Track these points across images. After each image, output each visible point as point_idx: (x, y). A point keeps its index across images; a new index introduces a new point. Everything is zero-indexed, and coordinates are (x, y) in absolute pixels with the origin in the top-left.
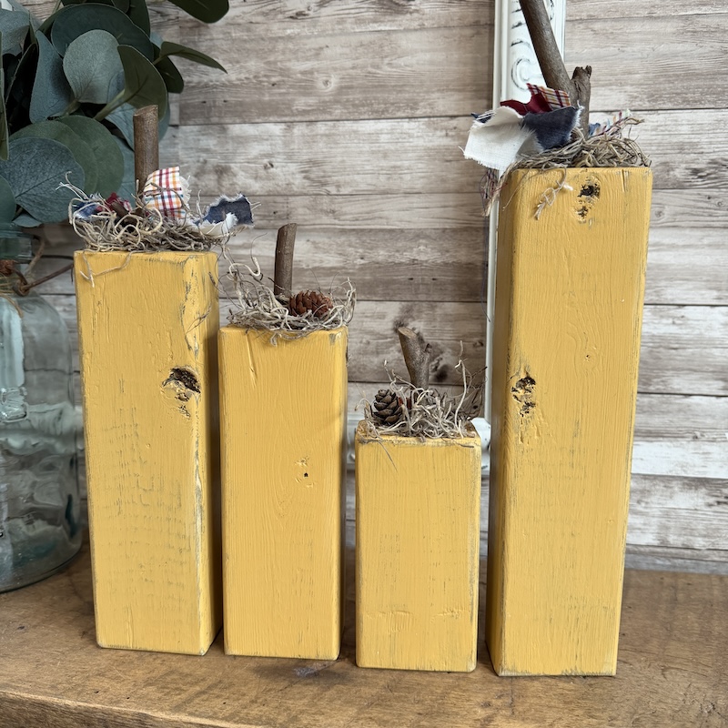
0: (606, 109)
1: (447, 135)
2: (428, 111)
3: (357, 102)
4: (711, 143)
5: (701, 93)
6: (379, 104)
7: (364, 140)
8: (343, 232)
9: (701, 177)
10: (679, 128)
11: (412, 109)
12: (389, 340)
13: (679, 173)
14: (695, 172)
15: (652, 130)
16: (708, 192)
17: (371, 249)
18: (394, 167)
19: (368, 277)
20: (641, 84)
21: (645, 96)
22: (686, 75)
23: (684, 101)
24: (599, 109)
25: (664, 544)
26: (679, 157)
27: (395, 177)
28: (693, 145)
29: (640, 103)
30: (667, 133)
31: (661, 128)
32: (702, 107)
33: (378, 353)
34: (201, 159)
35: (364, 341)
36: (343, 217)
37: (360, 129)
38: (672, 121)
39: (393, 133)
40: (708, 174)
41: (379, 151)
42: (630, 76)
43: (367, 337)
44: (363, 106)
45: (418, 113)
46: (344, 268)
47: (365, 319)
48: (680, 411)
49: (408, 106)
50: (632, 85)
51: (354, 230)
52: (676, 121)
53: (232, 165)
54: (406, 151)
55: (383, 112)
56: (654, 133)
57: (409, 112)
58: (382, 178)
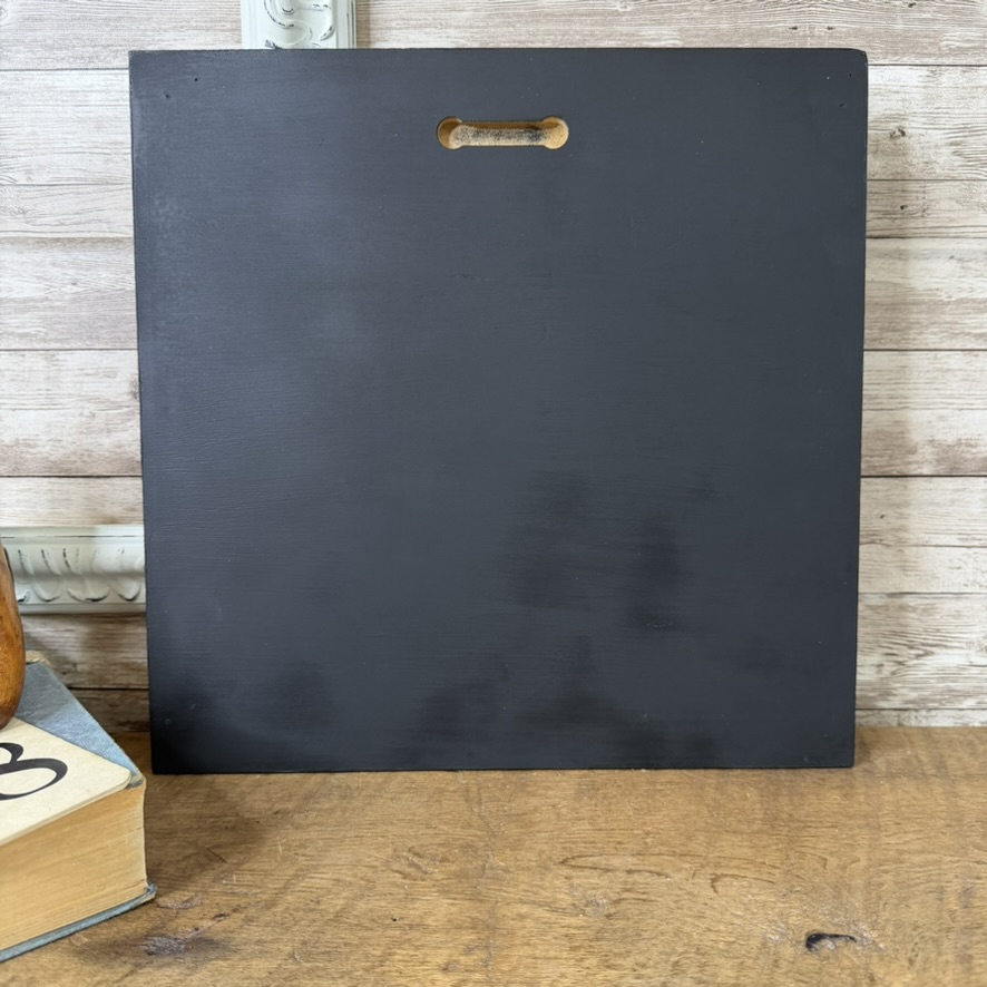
3: (49, 42)
6: (84, 46)
7: (63, 101)
8: (42, 243)
12: (125, 410)
17: (88, 270)
19: (85, 313)
20: (471, 27)
33: (109, 431)
35: (86, 412)
36: (39, 221)
37: (57, 84)
41: (90, 119)
42: (453, 14)
43: (92, 407)
44: (60, 48)
46: (46, 299)
47: (86, 379)
50: (456, 27)
51: (58, 240)
55: (91, 59)
58: (97, 160)
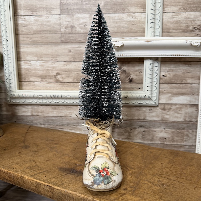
0: (173, 11)
1: (133, 18)
2: (128, 11)
3: (109, 9)
4: (198, 21)
5: (196, 8)
6: (115, 9)
7: (111, 19)
9: (196, 29)
10: (191, 17)
11: (124, 11)
13: (191, 28)
14: (195, 28)
15: (184, 17)
16: (197, 33)
18: (119, 26)
20: (182, 5)
21: (183, 8)
22: (193, 3)
23: (192, 10)
24: (171, 12)
25: (185, 121)
26: (190, 24)
27: (119, 28)
28: (194, 21)
29: (182, 10)
30: (188, 18)
31: (187, 17)
32: (196, 11)
34: (67, 24)
37: (110, 16)
38: (189, 15)
39: (119, 17)
40: (198, 29)
41: (115, 22)
42: (179, 3)
44: (111, 10)
45: (125, 12)
48: (189, 88)
49: (122, 10)
50: (180, 5)
52: (190, 15)
53: (75, 25)
54: (122, 22)
55: (116, 11)
56: (185, 18)
57: (123, 12)
58: (116, 29)
